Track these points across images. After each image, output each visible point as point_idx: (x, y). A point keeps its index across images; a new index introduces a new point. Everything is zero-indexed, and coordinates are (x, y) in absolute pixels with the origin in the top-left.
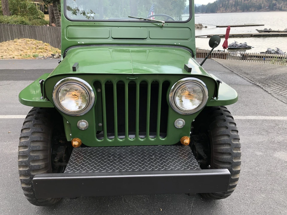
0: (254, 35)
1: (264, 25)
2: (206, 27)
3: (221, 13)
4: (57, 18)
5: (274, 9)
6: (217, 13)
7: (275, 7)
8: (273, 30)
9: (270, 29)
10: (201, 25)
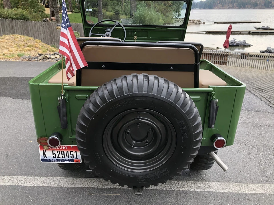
0: (252, 32)
1: (260, 22)
2: (204, 23)
3: (218, 9)
4: (56, 12)
5: (269, 6)
6: (214, 9)
7: (270, 4)
8: (270, 28)
9: (268, 27)
10: (199, 21)
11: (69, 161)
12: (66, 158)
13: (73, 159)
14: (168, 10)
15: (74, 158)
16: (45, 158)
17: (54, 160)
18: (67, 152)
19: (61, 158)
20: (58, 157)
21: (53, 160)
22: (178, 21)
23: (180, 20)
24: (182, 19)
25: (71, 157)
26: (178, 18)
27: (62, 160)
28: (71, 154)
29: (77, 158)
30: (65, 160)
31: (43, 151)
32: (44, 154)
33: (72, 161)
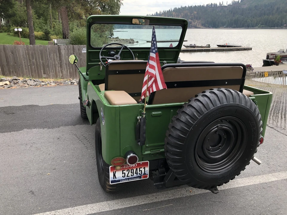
0: (183, 50)
2: (137, 42)
3: (146, 29)
5: (190, 27)
6: (143, 28)
7: (191, 24)
8: (197, 46)
9: (194, 45)
10: (132, 40)
11: (137, 178)
12: (135, 175)
13: (141, 176)
14: (104, 29)
15: (142, 174)
16: (115, 179)
17: (124, 180)
18: (137, 169)
19: (131, 177)
20: (127, 176)
21: (122, 180)
22: (112, 40)
23: (113, 39)
24: (116, 38)
25: (140, 174)
26: (112, 38)
27: (131, 178)
28: (140, 171)
29: (145, 174)
30: (134, 178)
31: (114, 172)
32: (114, 175)
33: (140, 177)
